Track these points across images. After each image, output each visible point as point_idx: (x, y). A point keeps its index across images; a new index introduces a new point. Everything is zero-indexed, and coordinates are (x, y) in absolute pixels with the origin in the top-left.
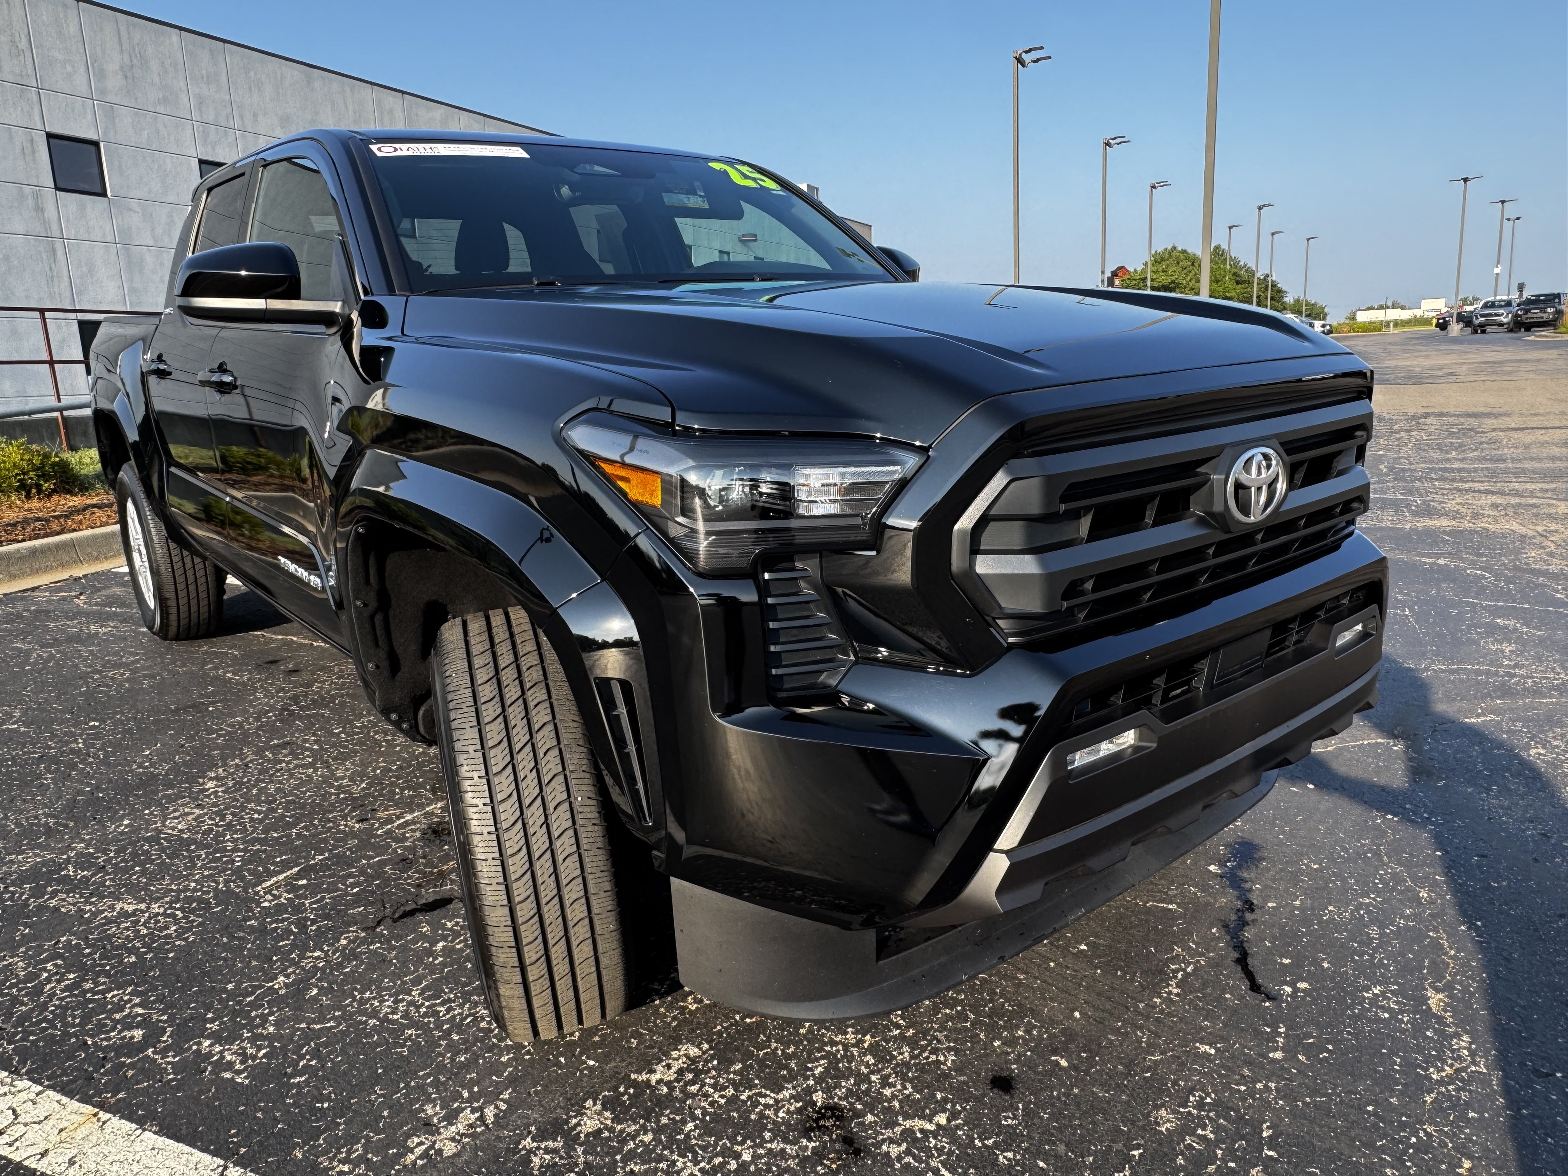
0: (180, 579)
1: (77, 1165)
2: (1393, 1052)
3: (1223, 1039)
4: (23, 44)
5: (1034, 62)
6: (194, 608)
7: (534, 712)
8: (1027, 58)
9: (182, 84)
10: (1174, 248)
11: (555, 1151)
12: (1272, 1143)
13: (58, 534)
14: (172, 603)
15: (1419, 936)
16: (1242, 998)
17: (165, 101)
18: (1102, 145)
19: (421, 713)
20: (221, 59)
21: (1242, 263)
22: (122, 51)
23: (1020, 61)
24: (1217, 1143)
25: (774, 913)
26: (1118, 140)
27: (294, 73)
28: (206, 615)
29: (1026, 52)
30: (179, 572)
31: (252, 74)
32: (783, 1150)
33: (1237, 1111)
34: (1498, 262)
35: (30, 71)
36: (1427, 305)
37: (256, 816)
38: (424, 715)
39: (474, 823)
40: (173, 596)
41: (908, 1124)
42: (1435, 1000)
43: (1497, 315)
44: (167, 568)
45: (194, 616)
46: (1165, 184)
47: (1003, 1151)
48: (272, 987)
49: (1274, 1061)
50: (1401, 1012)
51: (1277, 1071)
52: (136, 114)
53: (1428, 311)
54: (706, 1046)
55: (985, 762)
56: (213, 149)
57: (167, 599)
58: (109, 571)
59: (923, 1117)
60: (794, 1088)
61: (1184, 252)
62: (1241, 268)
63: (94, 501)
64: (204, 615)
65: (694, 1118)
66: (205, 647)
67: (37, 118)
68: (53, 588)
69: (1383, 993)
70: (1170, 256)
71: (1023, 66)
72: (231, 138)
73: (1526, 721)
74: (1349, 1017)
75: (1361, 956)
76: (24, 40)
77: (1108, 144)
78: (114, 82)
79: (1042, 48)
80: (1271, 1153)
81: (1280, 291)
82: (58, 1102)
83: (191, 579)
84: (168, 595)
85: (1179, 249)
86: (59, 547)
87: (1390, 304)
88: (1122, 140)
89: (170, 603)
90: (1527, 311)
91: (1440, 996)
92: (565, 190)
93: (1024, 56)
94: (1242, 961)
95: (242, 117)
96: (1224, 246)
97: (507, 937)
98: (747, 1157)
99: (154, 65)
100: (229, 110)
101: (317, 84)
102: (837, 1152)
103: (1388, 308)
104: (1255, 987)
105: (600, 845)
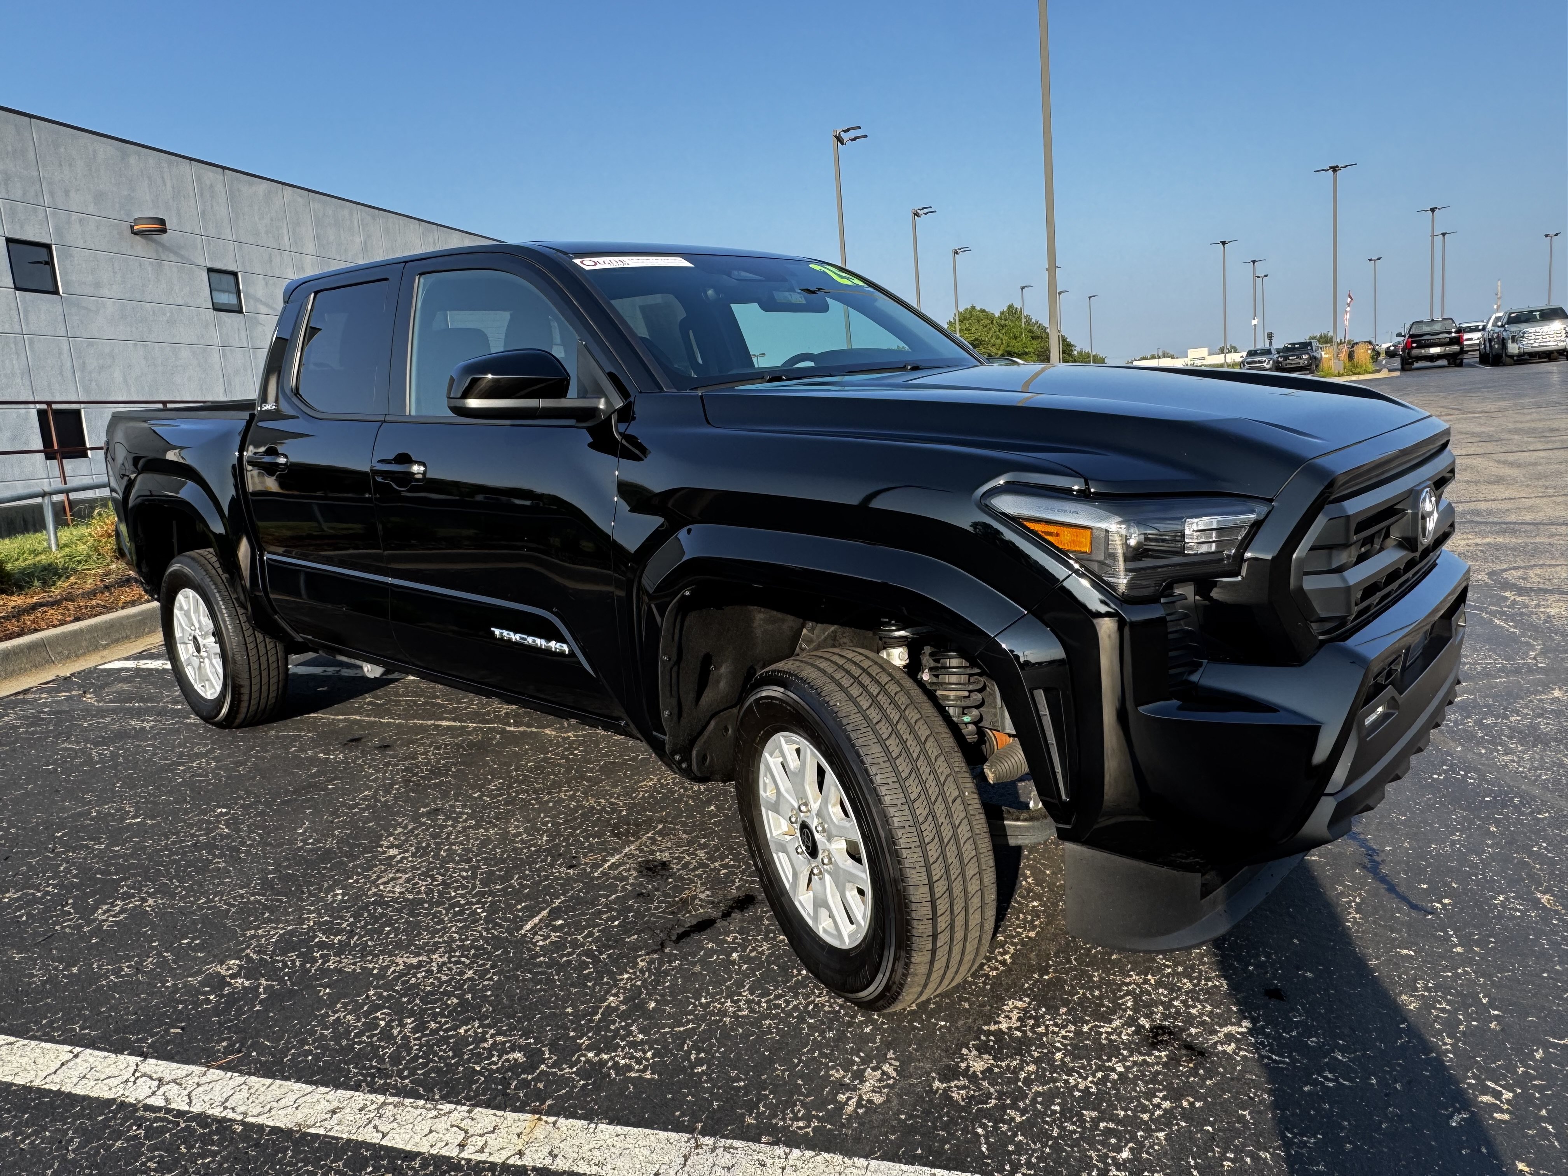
0: (255, 666)
1: (560, 1156)
2: (1537, 938)
3: (1417, 944)
5: (852, 140)
6: (264, 695)
7: (916, 728)
8: (845, 137)
10: (973, 308)
11: (964, 1087)
12: (1491, 1004)
13: (20, 635)
14: (245, 691)
15: (1508, 859)
16: (1409, 915)
18: (911, 215)
19: (694, 753)
21: (1034, 320)
23: (839, 139)
24: (1456, 1010)
25: (1142, 865)
26: (926, 211)
27: (105, 149)
28: (273, 701)
29: (845, 131)
30: (253, 659)
31: (62, 150)
32: (1145, 1061)
33: (1455, 989)
34: (1255, 315)
36: (1192, 353)
37: (465, 874)
38: (697, 755)
39: (896, 820)
40: (247, 683)
41: (1225, 1030)
42: (1545, 899)
43: (1260, 362)
44: (242, 657)
45: (263, 701)
46: (965, 250)
47: (1309, 1038)
48: (609, 1006)
49: (1458, 953)
50: (1528, 910)
51: (1464, 960)
53: (1195, 359)
54: (1027, 1000)
55: (1320, 727)
56: (22, 227)
57: (241, 686)
58: (95, 668)
59: (1232, 1024)
60: (1120, 1018)
61: (983, 311)
62: (1034, 325)
63: (35, 599)
64: (272, 701)
65: (1059, 1050)
66: (273, 732)
68: (42, 688)
69: (1507, 899)
70: (971, 315)
71: (842, 144)
72: (41, 215)
73: (1494, 697)
74: (1493, 918)
75: (1476, 876)
77: (916, 214)
79: (859, 128)
80: (1496, 1012)
81: (1069, 345)
82: (495, 1115)
83: (264, 666)
84: (242, 683)
85: (978, 308)
86: (32, 647)
87: (1161, 354)
88: (928, 210)
89: (243, 690)
90: (1286, 358)
91: (1547, 896)
92: (710, 292)
93: (842, 134)
94: (1392, 889)
95: (52, 194)
96: (1017, 305)
97: (926, 910)
98: (1120, 1068)
100: (38, 186)
101: (133, 160)
102: (1186, 1056)
103: (1159, 357)
104: (1414, 907)
105: (985, 830)
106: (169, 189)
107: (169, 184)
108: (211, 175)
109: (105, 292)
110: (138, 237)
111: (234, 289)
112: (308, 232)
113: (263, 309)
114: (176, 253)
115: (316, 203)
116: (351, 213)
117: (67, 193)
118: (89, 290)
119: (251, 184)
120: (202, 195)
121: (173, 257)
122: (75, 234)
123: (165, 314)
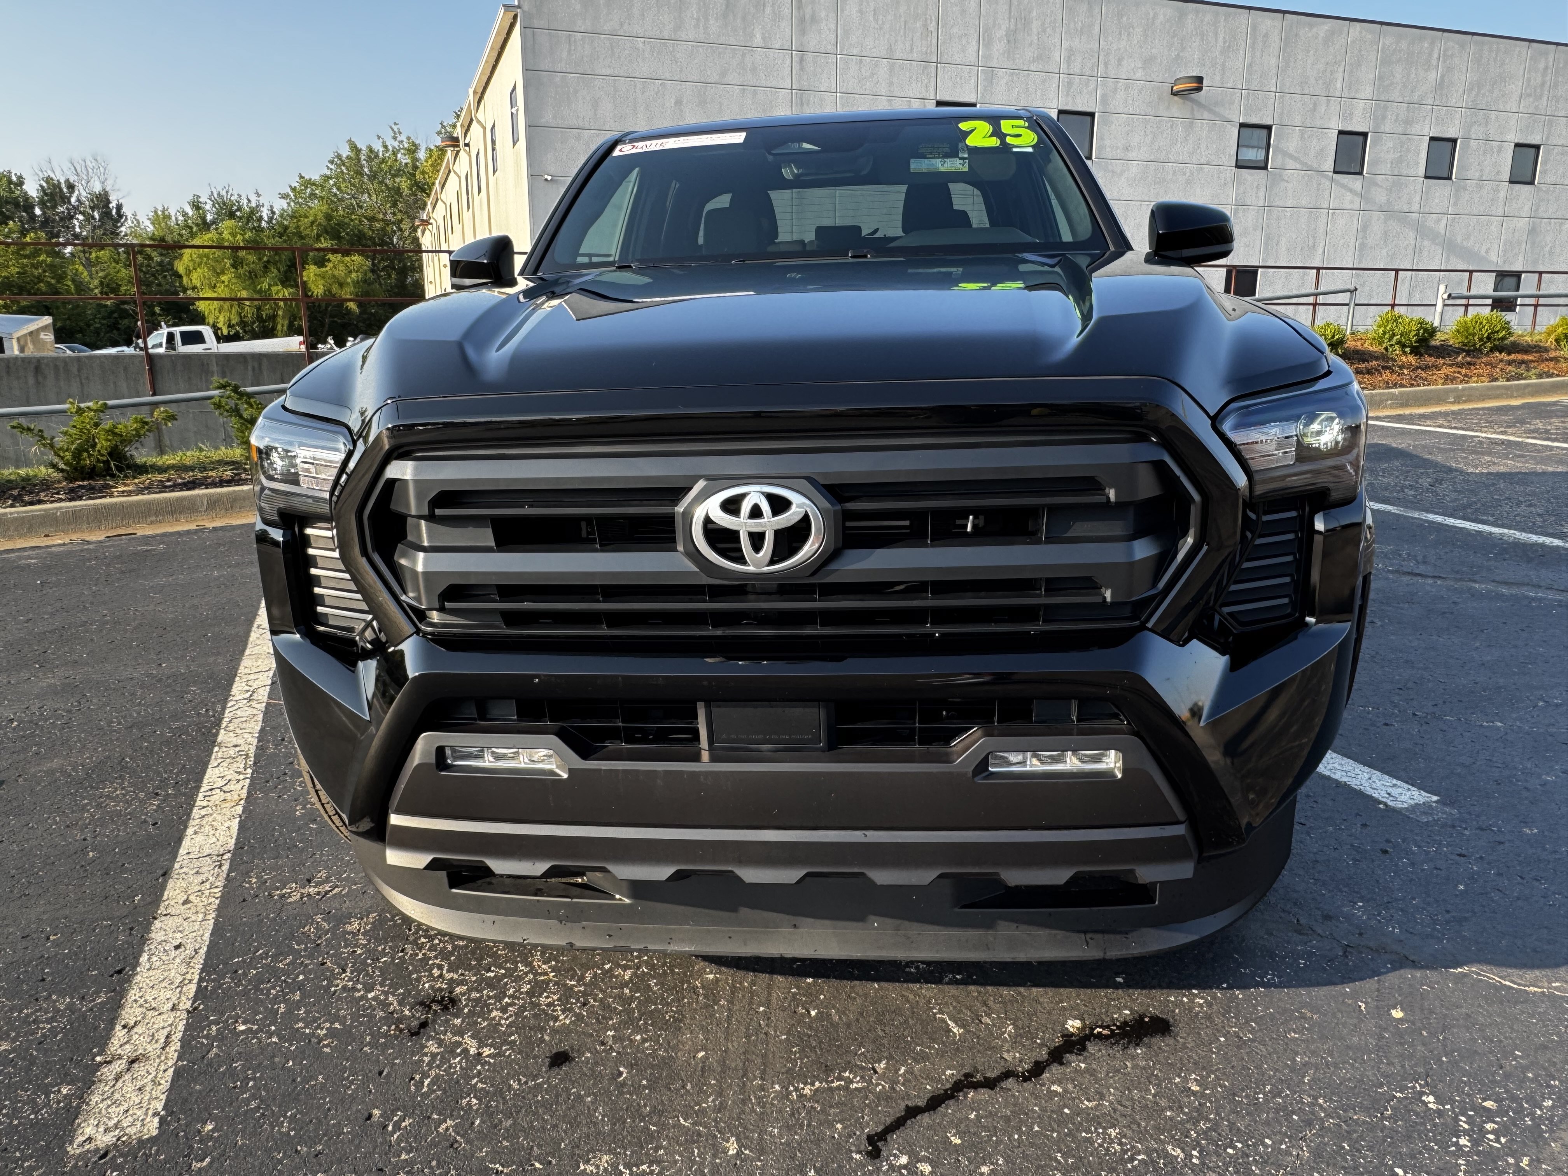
4: (932, 26)
9: (1057, 40)
17: (1039, 58)
20: (1097, 10)
22: (1010, 18)
35: (934, 49)
41: (467, 1040)
52: (1012, 74)
59: (480, 1042)
67: (932, 89)
72: (1092, 86)
76: (934, 23)
78: (999, 47)
94: (917, 1111)
99: (1035, 26)
100: (1096, 58)
106: (1220, 43)
107: (1221, 39)
108: (1268, 22)
109: (1132, 155)
110: (1176, 98)
111: (1264, 144)
112: (1367, 74)
113: (1291, 164)
114: (1210, 111)
115: (1389, 38)
116: (1432, 43)
117: (1120, 61)
118: (1119, 154)
119: (1311, 26)
120: (1253, 47)
121: (1206, 115)
122: (1118, 102)
123: (1185, 174)
